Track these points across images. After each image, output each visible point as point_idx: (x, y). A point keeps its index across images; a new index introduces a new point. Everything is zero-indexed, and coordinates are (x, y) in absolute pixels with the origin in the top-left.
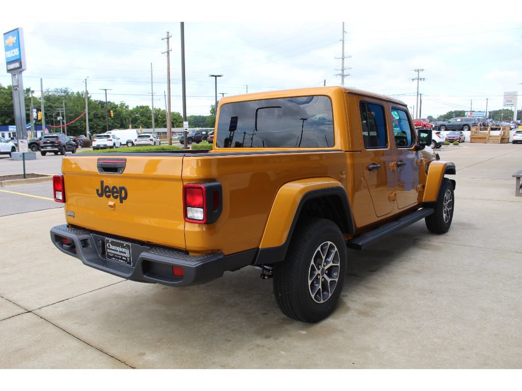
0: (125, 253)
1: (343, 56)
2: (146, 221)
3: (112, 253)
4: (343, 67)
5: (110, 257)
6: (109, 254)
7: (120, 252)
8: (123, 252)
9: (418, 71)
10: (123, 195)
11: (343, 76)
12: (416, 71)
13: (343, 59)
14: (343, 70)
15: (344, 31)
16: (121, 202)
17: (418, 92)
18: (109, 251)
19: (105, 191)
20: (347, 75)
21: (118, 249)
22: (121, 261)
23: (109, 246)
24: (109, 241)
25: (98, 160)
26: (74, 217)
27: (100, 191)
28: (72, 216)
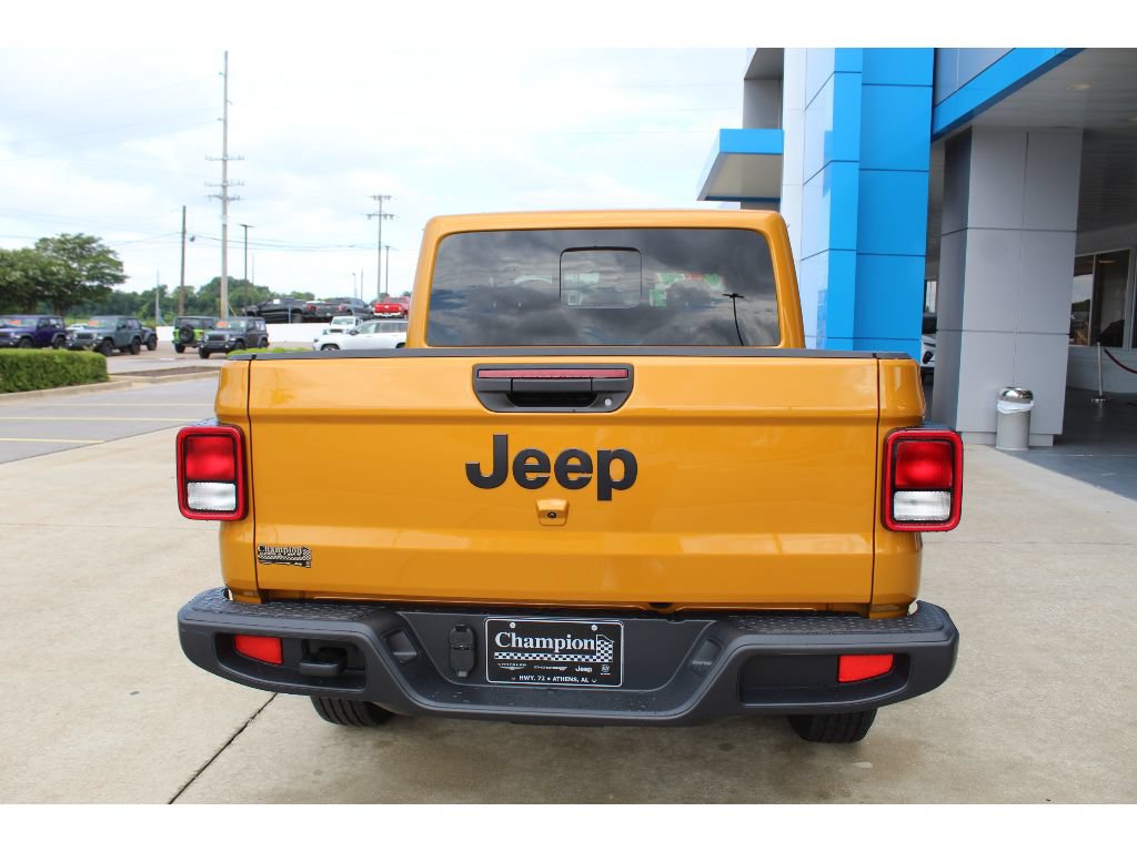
0: (592, 653)
1: (225, 154)
2: (694, 545)
3: (519, 661)
4: (225, 181)
5: (507, 675)
6: (504, 666)
7: (564, 651)
8: (583, 652)
9: (380, 198)
10: (616, 475)
11: (225, 199)
12: (375, 197)
13: (225, 161)
14: (224, 187)
15: (226, 101)
16: (604, 496)
17: (380, 243)
18: (499, 656)
19: (518, 469)
20: (233, 199)
21: (556, 644)
22: (562, 679)
23: (505, 640)
24: (505, 627)
25: (477, 370)
26: (304, 563)
27: (487, 471)
28: (293, 562)
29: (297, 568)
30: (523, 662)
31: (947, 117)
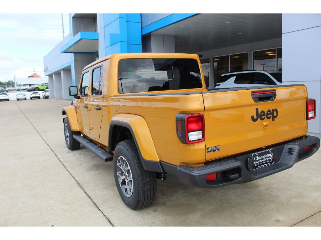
5: (256, 167)
6: (256, 165)
7: (265, 158)
8: (268, 157)
10: (275, 115)
16: (273, 120)
18: (255, 163)
19: (260, 116)
21: (264, 157)
22: (265, 165)
23: (256, 158)
24: (255, 155)
25: (252, 92)
26: (218, 150)
27: (255, 117)
28: (216, 150)
29: (217, 152)
30: (258, 163)
31: (146, 31)
